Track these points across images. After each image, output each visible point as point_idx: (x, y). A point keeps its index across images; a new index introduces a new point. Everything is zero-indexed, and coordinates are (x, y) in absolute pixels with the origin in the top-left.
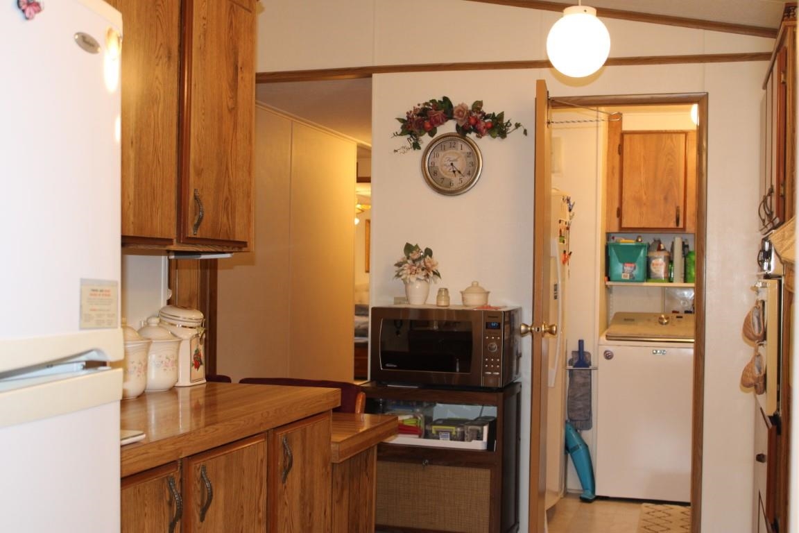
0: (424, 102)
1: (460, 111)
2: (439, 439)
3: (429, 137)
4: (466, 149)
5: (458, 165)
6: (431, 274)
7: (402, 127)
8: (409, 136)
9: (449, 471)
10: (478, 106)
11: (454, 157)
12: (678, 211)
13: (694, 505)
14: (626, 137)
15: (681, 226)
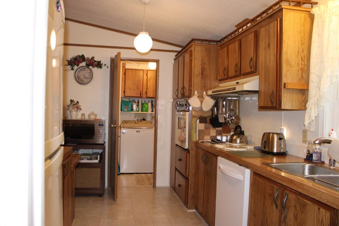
0: (76, 55)
1: (87, 59)
2: (83, 160)
3: (77, 67)
4: (89, 71)
5: (86, 76)
6: (79, 109)
7: (68, 63)
8: (70, 66)
9: (87, 170)
10: (93, 58)
11: (85, 73)
12: (141, 92)
13: (154, 174)
14: (127, 70)
15: (141, 96)
